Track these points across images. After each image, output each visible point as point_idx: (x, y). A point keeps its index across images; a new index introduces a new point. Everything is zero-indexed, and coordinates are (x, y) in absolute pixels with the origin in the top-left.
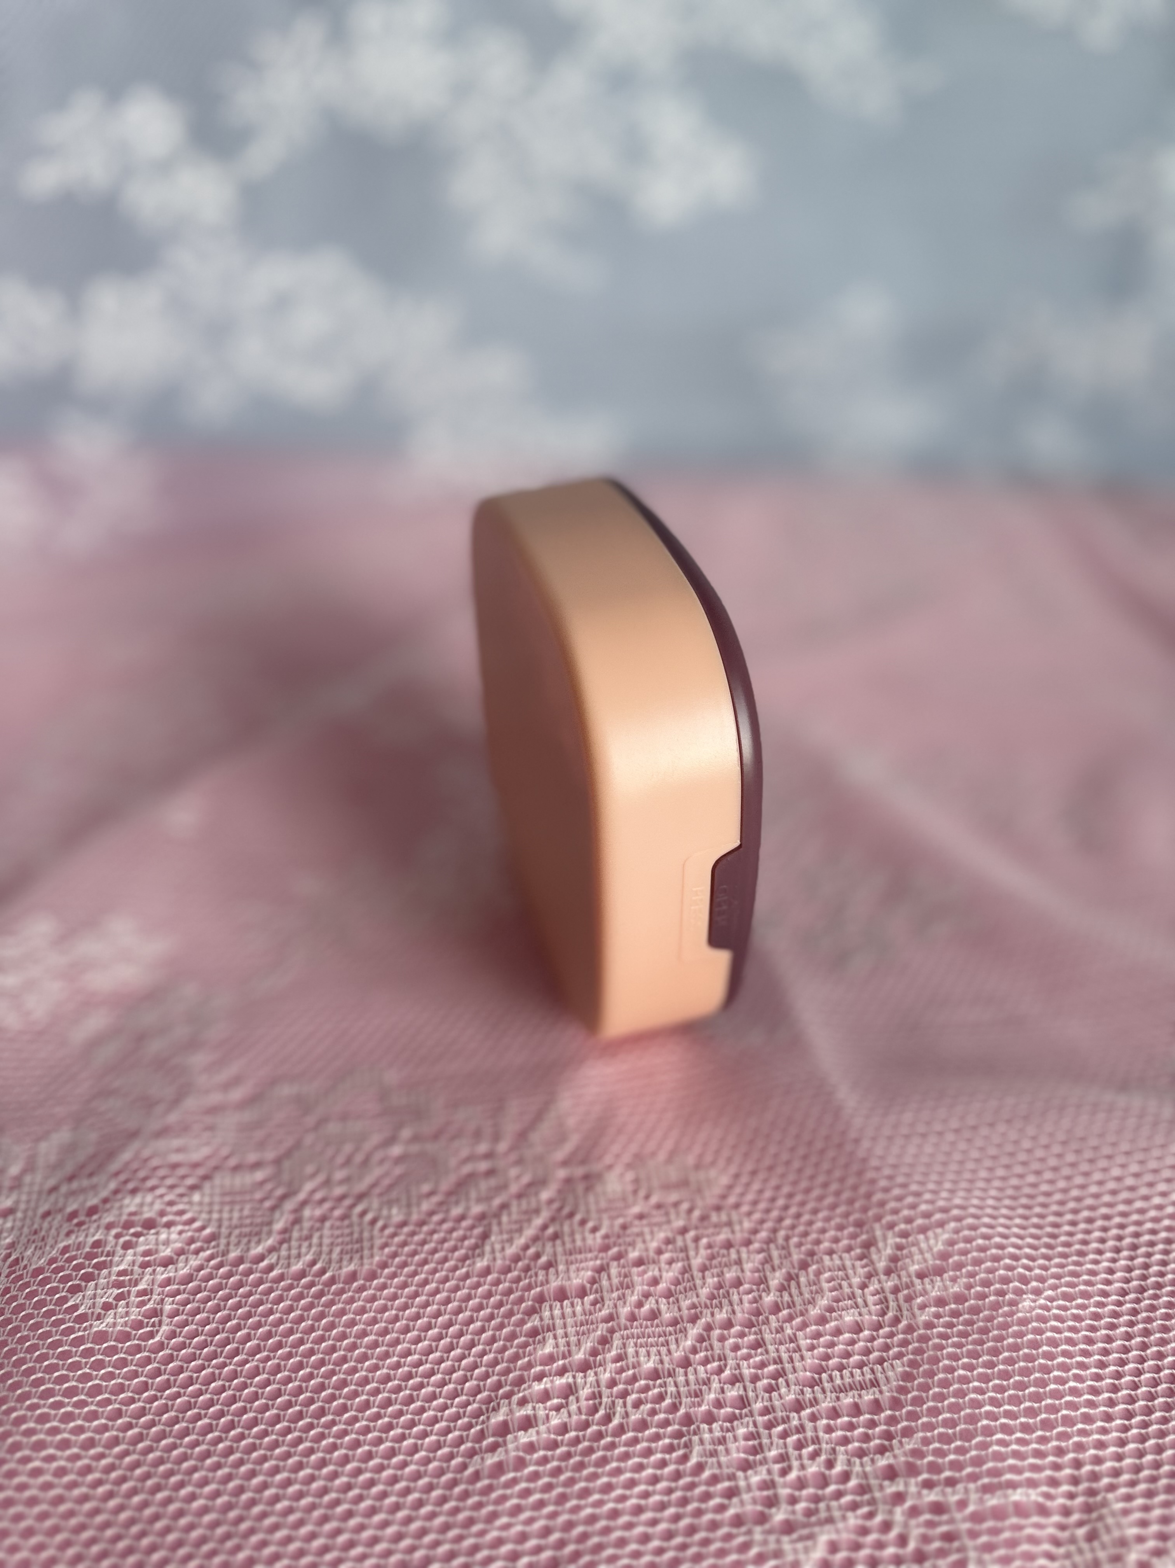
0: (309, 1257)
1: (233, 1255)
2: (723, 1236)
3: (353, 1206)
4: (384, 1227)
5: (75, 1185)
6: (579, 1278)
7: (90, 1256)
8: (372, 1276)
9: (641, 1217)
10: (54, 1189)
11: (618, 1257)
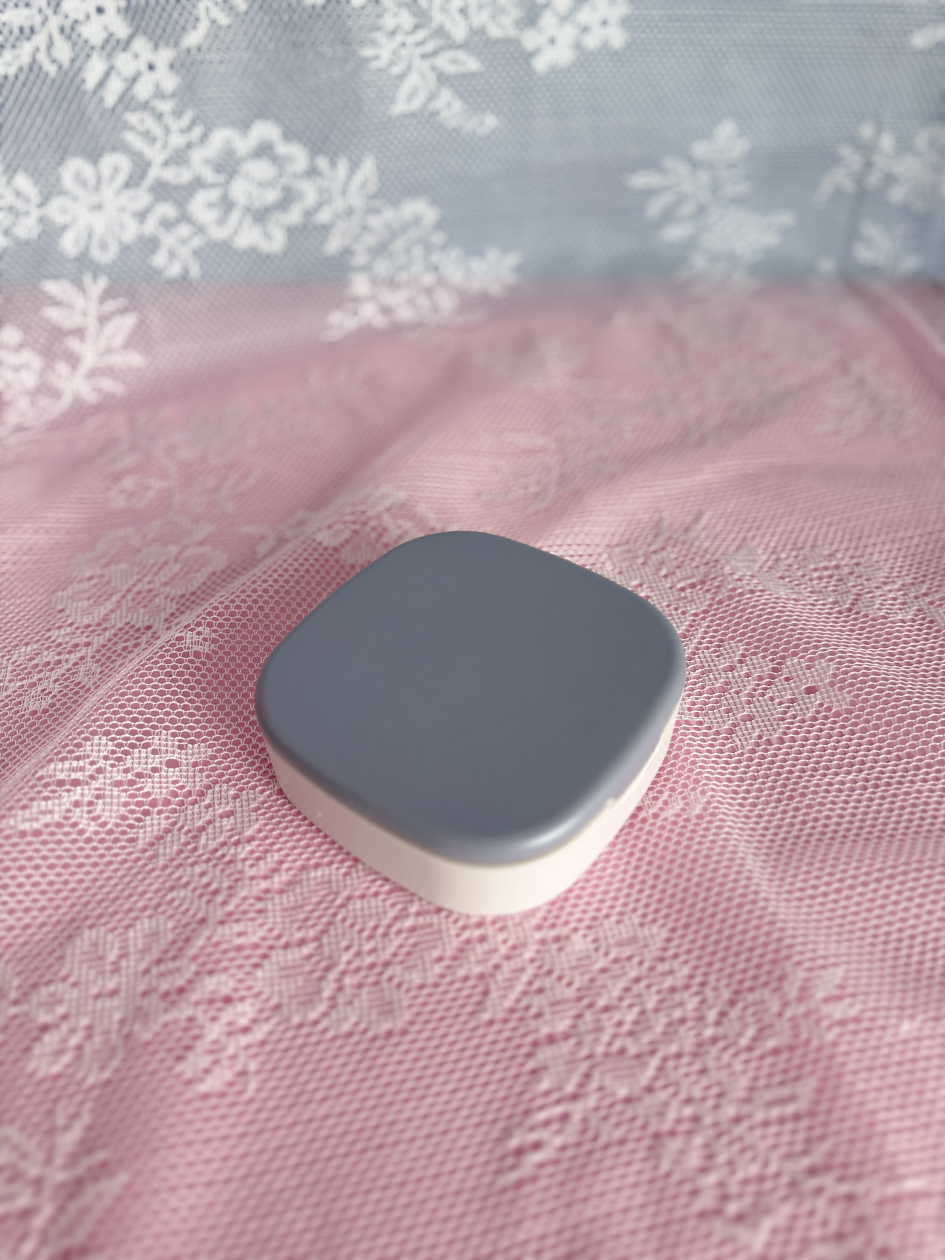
0: (353, 1019)
1: (296, 1020)
2: (669, 982)
3: (381, 974)
4: (408, 990)
5: (163, 967)
6: (562, 1026)
7: (186, 1030)
8: (404, 1033)
9: (604, 971)
10: (147, 971)
11: (590, 1006)
